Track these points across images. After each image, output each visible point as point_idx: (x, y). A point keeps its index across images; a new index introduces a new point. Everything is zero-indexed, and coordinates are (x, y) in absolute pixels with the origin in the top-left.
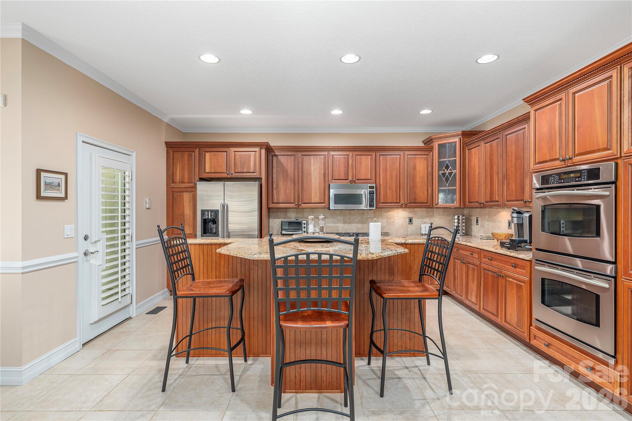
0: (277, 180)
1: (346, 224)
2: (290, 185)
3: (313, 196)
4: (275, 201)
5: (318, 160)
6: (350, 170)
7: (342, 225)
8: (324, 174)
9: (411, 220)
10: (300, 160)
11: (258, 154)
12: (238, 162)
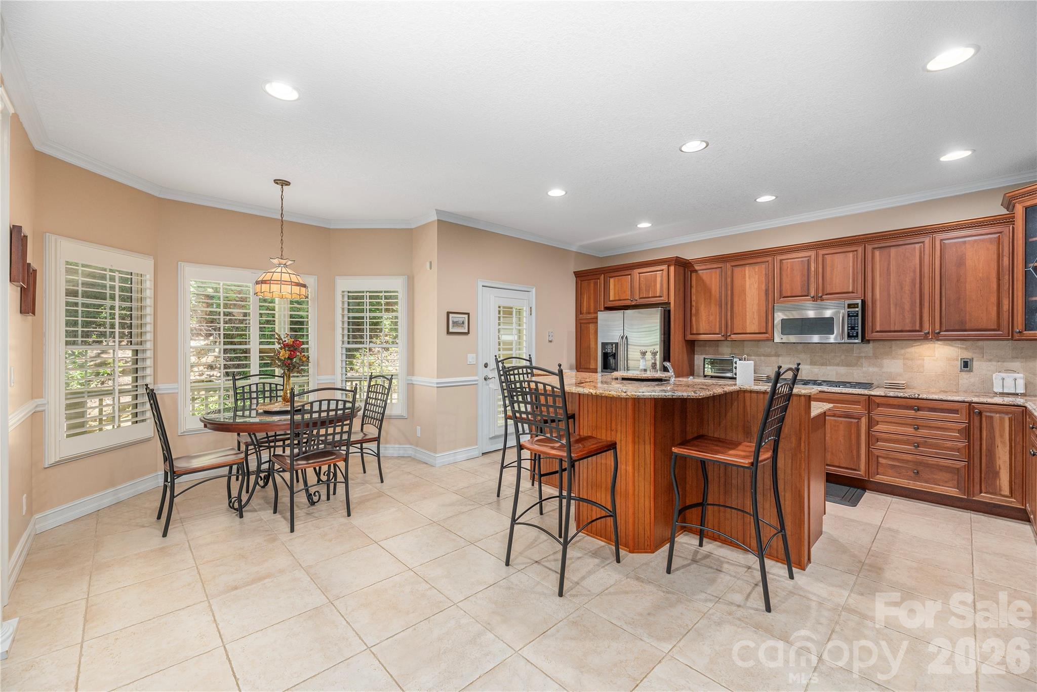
0: (697, 303)
1: (816, 367)
2: (715, 309)
3: (748, 323)
4: (695, 332)
5: (757, 270)
6: (812, 279)
7: (809, 367)
8: (767, 291)
9: (966, 364)
10: (729, 273)
11: (665, 273)
12: (643, 286)
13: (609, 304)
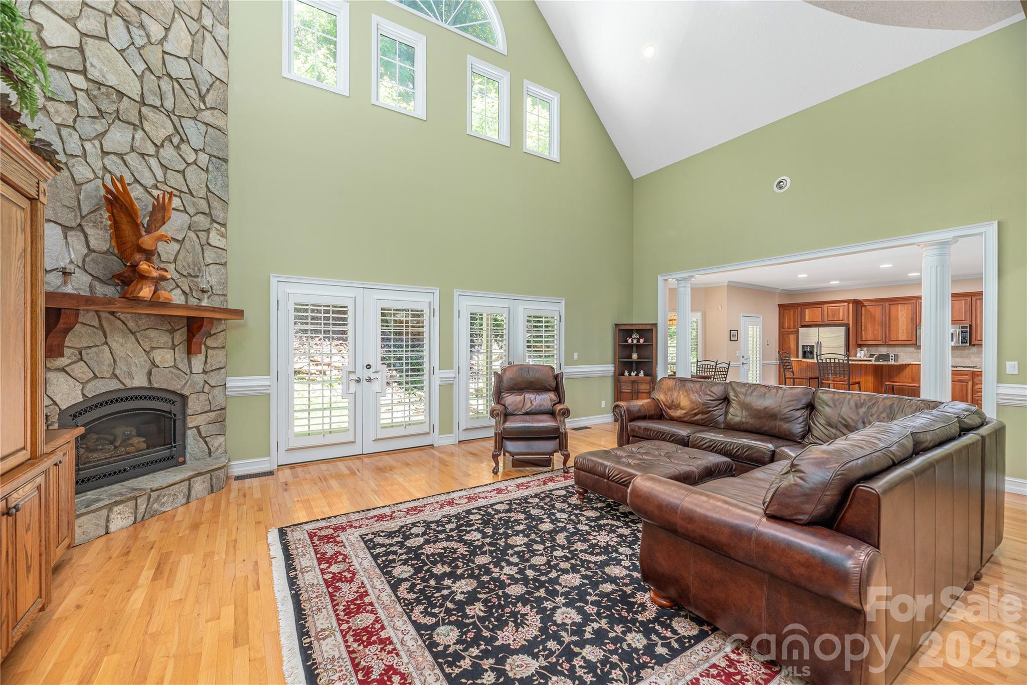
0: (865, 324)
2: (878, 328)
3: (900, 336)
4: (864, 340)
5: (905, 307)
8: (912, 319)
10: (888, 308)
11: (846, 307)
12: (830, 314)
13: (805, 324)
